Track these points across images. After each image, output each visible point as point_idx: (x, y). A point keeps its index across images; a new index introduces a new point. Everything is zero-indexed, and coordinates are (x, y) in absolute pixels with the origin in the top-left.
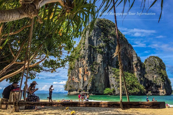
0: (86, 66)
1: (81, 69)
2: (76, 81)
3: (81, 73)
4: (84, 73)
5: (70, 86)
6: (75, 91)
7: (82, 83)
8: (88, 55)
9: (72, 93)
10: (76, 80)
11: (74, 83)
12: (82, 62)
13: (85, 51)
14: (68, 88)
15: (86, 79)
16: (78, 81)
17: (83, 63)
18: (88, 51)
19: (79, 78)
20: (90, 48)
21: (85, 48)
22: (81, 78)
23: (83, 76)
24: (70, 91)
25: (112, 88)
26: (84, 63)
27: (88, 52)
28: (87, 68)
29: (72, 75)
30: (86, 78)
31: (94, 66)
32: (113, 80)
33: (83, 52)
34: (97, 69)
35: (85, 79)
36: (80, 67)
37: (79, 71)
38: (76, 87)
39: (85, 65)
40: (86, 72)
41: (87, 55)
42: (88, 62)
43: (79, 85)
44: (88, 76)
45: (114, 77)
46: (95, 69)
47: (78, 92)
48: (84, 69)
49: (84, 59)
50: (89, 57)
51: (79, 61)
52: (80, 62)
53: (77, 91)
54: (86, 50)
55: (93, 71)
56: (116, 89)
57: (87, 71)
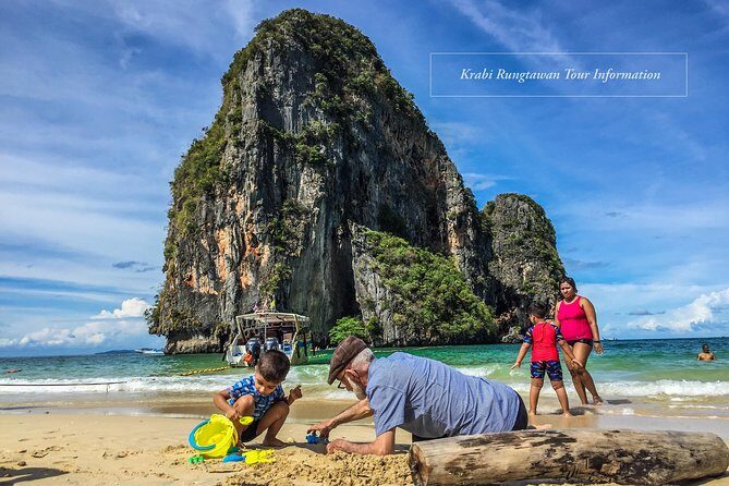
0: (250, 221)
1: (225, 237)
2: (202, 290)
3: (228, 251)
4: (241, 250)
5: (176, 315)
6: (201, 337)
7: (233, 296)
8: (257, 168)
9: (182, 345)
10: (204, 286)
11: (194, 298)
12: (229, 200)
13: (243, 152)
14: (168, 322)
15: (248, 279)
16: (212, 292)
17: (233, 205)
18: (255, 150)
19: (215, 277)
20: (265, 136)
21: (241, 137)
22: (226, 273)
23: (234, 266)
24: (173, 336)
25: (367, 315)
26: (240, 208)
27: (259, 156)
28: (256, 230)
29: (185, 261)
30: (250, 274)
31: (287, 222)
32: (371, 282)
33: (234, 157)
34: (300, 235)
35: (243, 279)
36: (222, 226)
37: (214, 244)
38: (202, 316)
39: (243, 216)
40: (248, 247)
41: (251, 168)
42: (259, 202)
43: (216, 307)
44: (258, 264)
45: (375, 270)
46: (290, 235)
47: (215, 341)
48: (239, 237)
49: (240, 186)
50: (263, 179)
51: (213, 197)
52: (219, 202)
53: (207, 333)
54: (249, 149)
55: (283, 244)
56: (385, 320)
57: (255, 242)
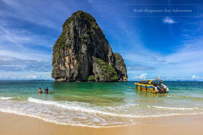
0: (72, 55)
1: (67, 58)
2: (62, 69)
3: (68, 61)
4: (70, 61)
5: (57, 74)
6: (62, 79)
7: (69, 70)
8: (74, 44)
9: (59, 80)
10: (63, 68)
11: (61, 71)
12: (68, 51)
13: (71, 41)
14: (55, 76)
15: (72, 67)
16: (64, 69)
17: (69, 52)
18: (73, 40)
19: (65, 67)
20: (75, 37)
21: (70, 37)
22: (67, 66)
23: (69, 64)
24: (57, 78)
25: (96, 75)
26: (70, 52)
27: (74, 41)
28: (73, 57)
29: (59, 63)
30: (72, 66)
31: (80, 55)
32: (97, 68)
33: (69, 42)
34: (82, 58)
35: (71, 67)
36: (66, 56)
37: (65, 60)
38: (62, 74)
39: (71, 54)
40: (72, 60)
41: (73, 44)
42: (74, 51)
43: (65, 73)
44: (74, 64)
45: (98, 66)
46: (80, 58)
47: (65, 79)
48: (70, 58)
49: (70, 48)
50: (75, 46)
51: (65, 50)
52: (66, 51)
53: (64, 78)
54: (72, 40)
55: (79, 60)
56: (100, 76)
57: (73, 59)
